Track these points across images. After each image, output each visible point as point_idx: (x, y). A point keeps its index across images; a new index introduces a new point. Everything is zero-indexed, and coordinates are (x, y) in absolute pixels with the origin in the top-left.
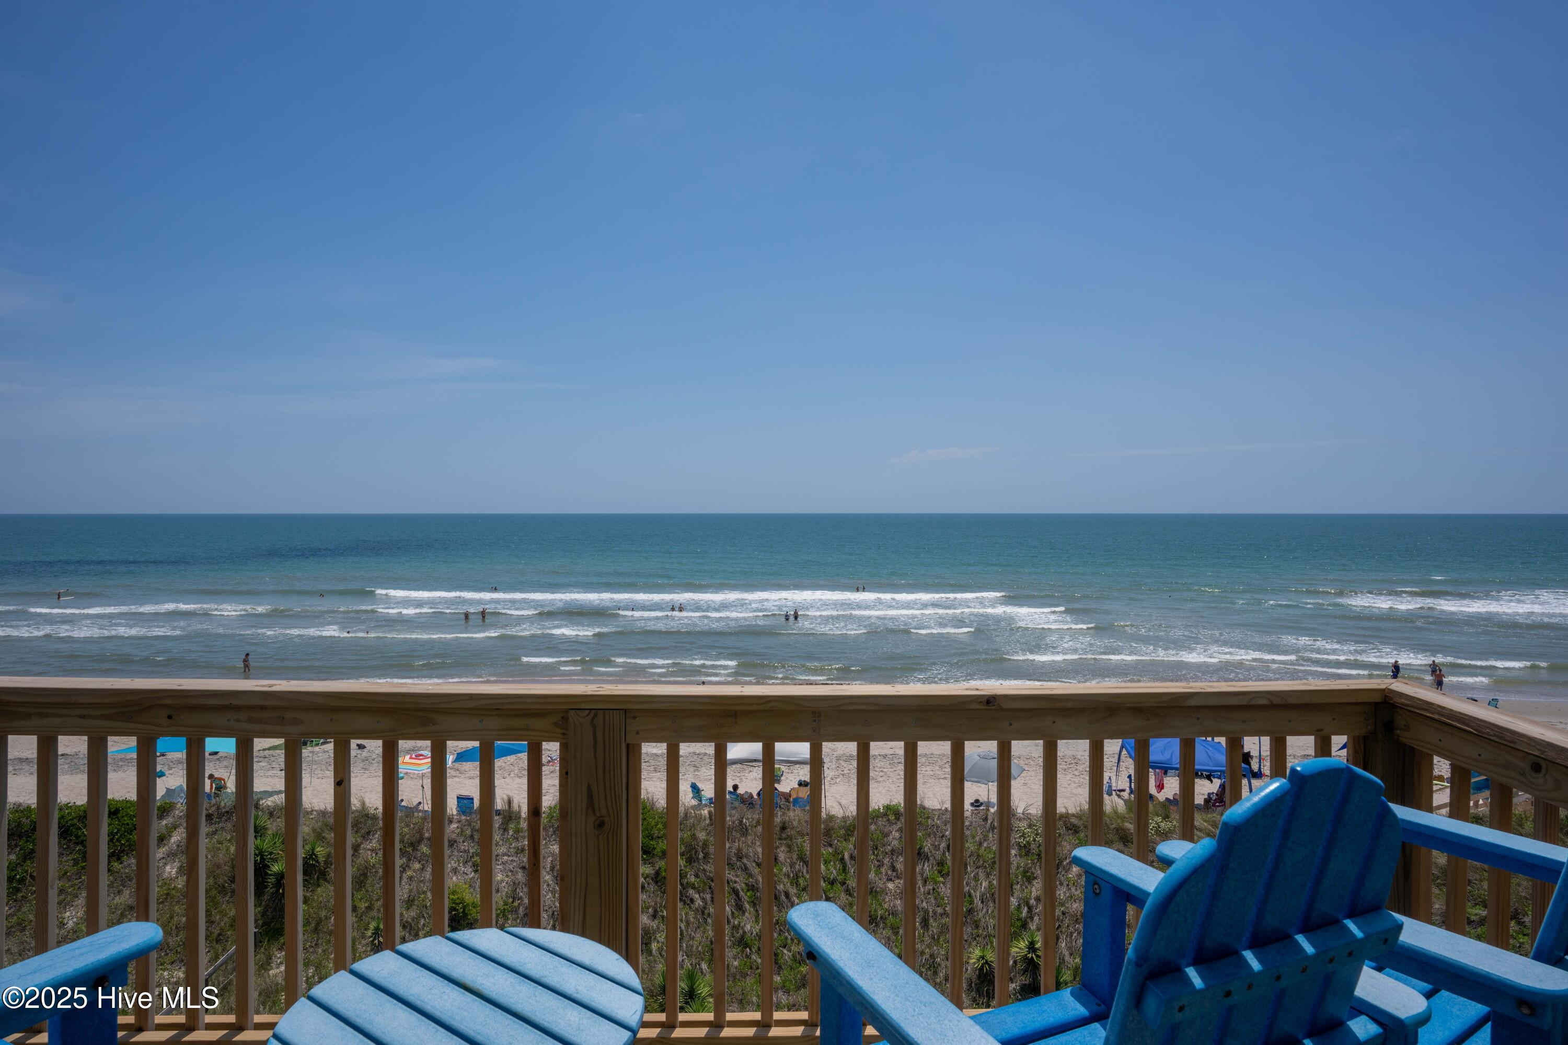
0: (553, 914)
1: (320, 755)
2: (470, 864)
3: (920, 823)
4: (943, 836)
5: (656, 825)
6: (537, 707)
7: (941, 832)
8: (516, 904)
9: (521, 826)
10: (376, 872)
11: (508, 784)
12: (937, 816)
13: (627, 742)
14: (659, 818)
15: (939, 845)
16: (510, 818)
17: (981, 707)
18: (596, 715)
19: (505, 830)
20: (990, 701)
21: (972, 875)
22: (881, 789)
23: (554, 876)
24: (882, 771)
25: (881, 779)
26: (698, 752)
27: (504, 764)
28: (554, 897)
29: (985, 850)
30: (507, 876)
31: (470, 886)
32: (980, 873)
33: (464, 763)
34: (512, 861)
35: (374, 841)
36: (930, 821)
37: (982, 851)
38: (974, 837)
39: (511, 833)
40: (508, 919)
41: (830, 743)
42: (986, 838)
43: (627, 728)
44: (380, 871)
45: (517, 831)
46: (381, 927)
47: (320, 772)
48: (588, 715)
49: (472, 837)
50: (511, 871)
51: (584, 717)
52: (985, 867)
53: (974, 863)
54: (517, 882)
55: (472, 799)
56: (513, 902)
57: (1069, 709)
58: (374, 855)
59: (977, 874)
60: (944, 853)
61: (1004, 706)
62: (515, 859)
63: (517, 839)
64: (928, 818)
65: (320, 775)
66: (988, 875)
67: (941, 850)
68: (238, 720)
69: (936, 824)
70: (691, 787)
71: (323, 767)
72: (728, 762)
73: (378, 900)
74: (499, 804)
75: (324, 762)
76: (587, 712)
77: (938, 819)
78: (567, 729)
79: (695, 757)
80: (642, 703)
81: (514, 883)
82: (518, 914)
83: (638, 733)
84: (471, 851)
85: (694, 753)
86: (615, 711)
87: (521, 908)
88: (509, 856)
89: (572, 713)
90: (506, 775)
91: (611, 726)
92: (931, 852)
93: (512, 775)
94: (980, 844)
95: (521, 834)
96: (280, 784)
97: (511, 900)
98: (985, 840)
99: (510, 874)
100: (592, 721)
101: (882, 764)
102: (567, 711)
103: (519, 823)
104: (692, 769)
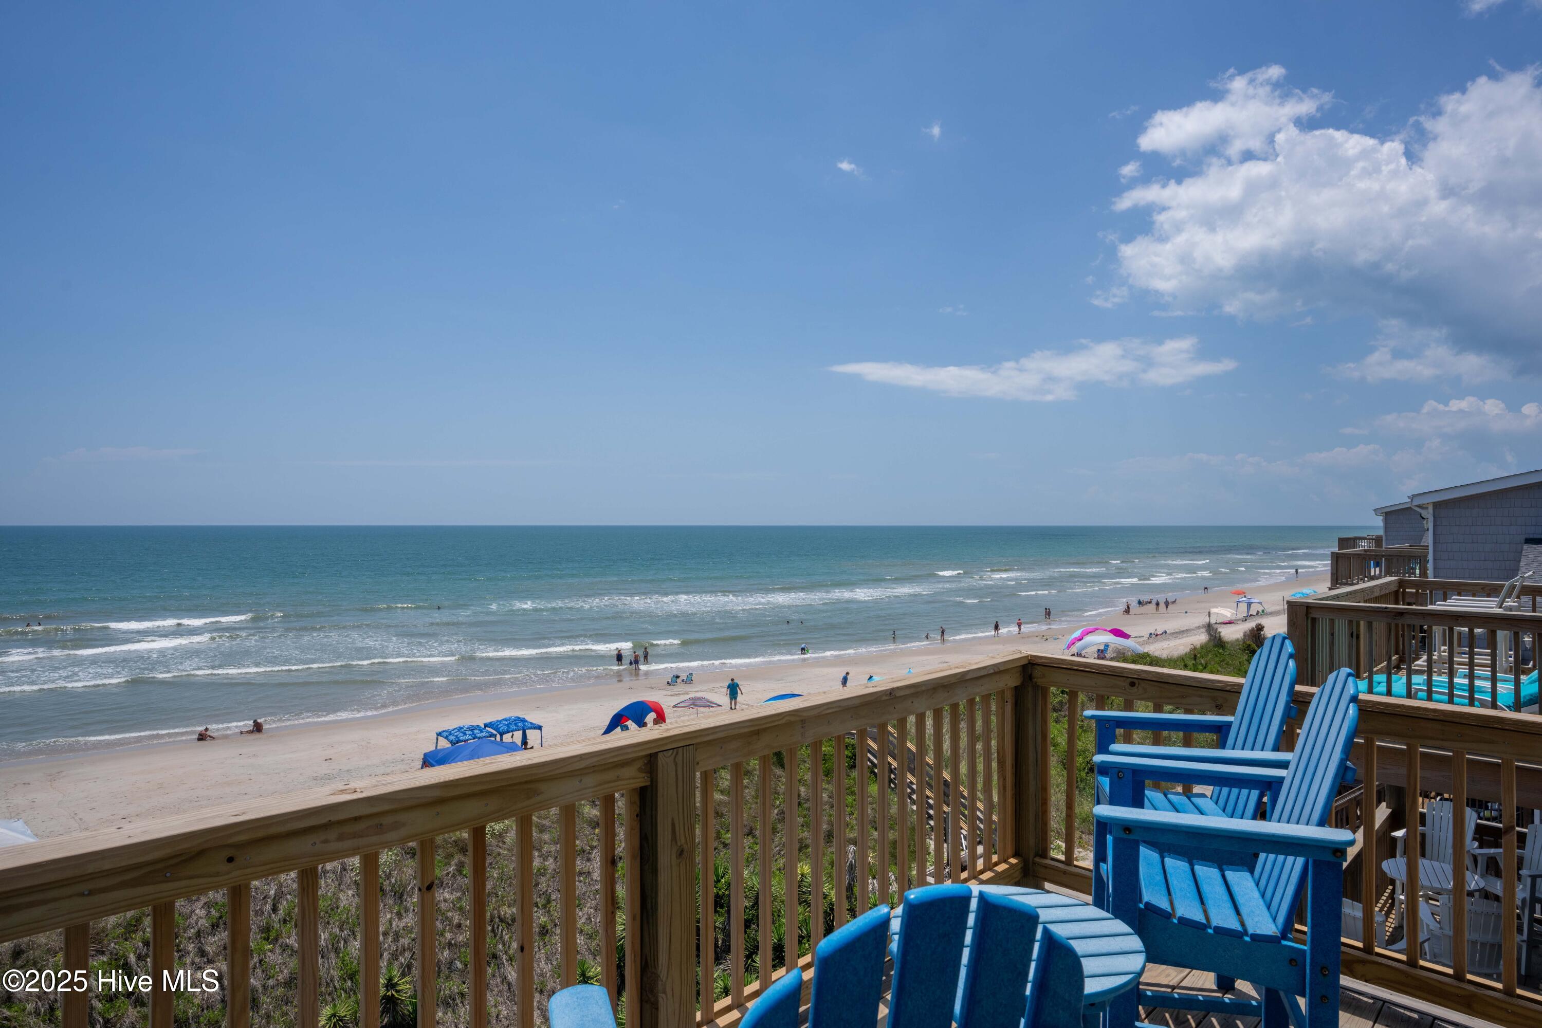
17: (887, 698)
68: (326, 841)
100: (675, 759)
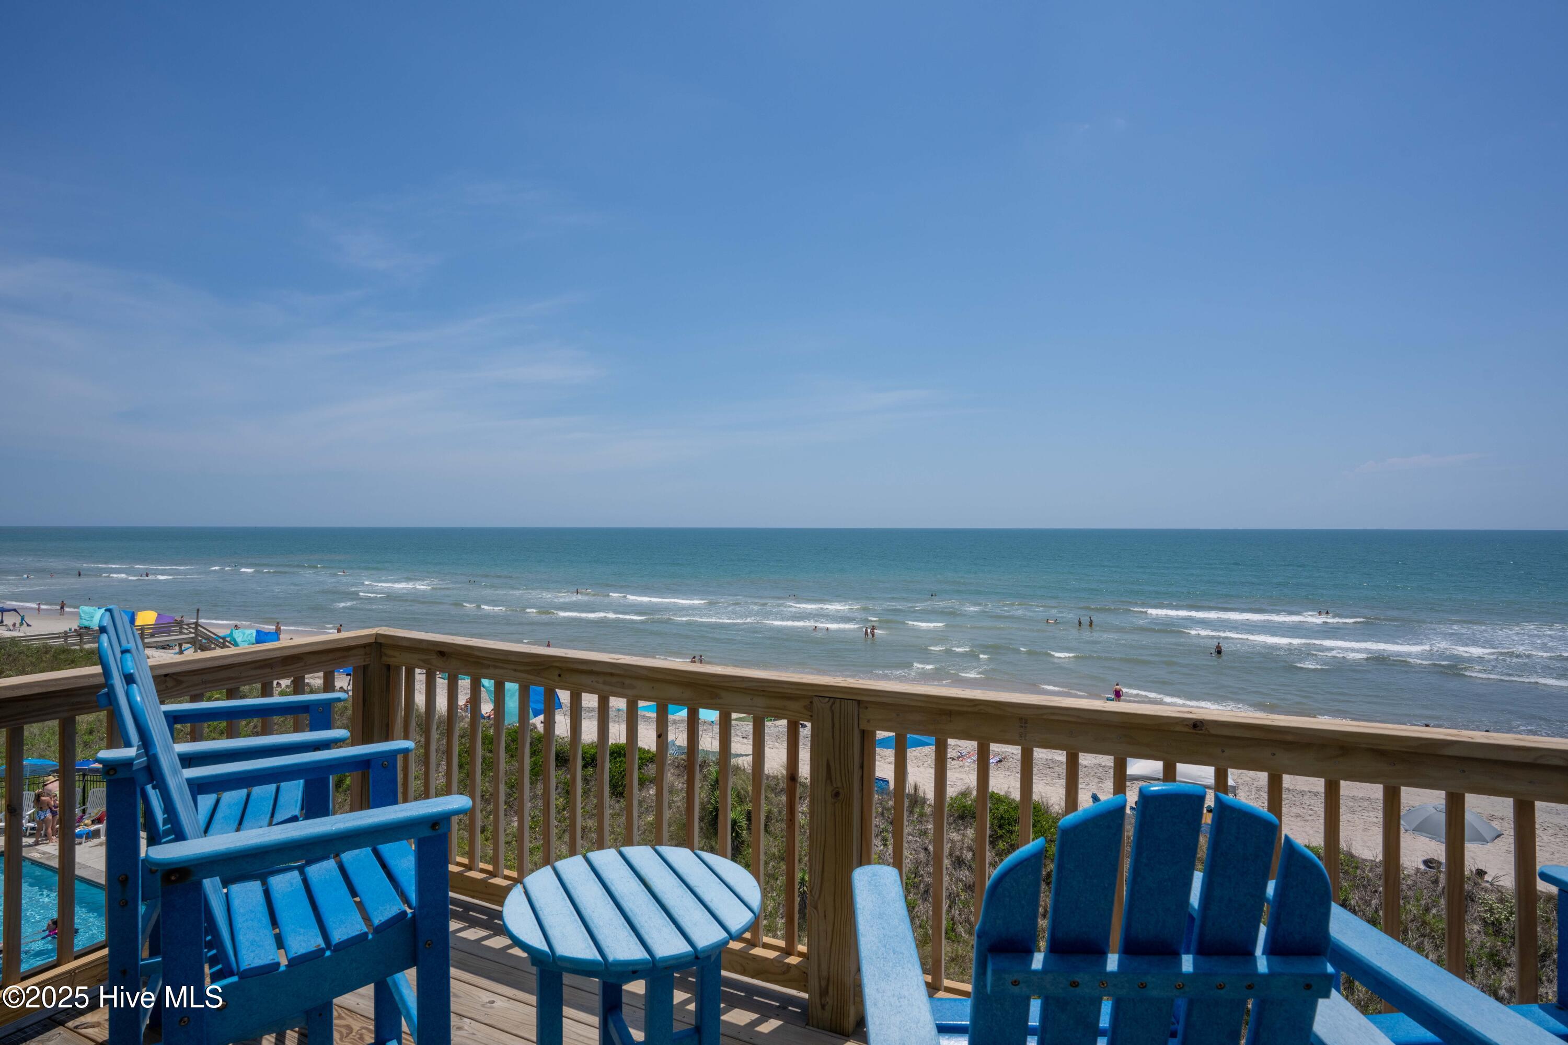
0: (950, 895)
1: (772, 729)
2: (880, 838)
3: (1347, 872)
4: (1376, 891)
5: (1050, 829)
6: (789, 691)
7: (1374, 886)
8: (917, 880)
9: (925, 811)
10: (805, 832)
11: (921, 773)
12: (1368, 868)
13: (862, 727)
14: (1053, 822)
15: (1370, 901)
16: (916, 802)
17: (1186, 730)
18: (834, 703)
19: (911, 812)
20: (1197, 725)
21: (1415, 943)
22: (1308, 829)
23: (952, 861)
24: (1311, 810)
25: (1310, 818)
26: (1103, 764)
27: (919, 754)
28: (951, 880)
29: (1434, 918)
30: (911, 854)
31: (879, 857)
32: (1426, 943)
33: (885, 749)
34: (916, 841)
35: (804, 806)
36: (1358, 872)
37: (1429, 917)
38: (1418, 900)
39: (916, 816)
40: (910, 892)
41: (1251, 772)
42: (1435, 904)
43: (860, 716)
44: (808, 831)
45: (922, 815)
46: (807, 878)
47: (771, 743)
48: (828, 701)
49: (882, 814)
50: (915, 850)
51: (825, 703)
52: (1433, 937)
53: (1418, 929)
54: (919, 861)
55: (888, 782)
56: (915, 877)
57: (1291, 743)
58: (804, 817)
59: (1422, 942)
60: (1376, 911)
61: (1213, 732)
62: (918, 840)
63: (921, 822)
64: (1357, 868)
65: (771, 746)
66: (1437, 947)
67: (1373, 906)
68: (597, 682)
69: (1368, 876)
70: (1092, 797)
71: (774, 739)
72: (1127, 778)
73: (805, 855)
74: (909, 789)
75: (775, 735)
76: (827, 699)
77: (1371, 870)
78: (812, 712)
79: (1101, 769)
80: (870, 696)
81: (917, 861)
82: (918, 889)
83: (868, 721)
84: (882, 827)
85: (1100, 765)
86: (849, 701)
87: (922, 884)
88: (913, 836)
89: (816, 699)
90: (920, 764)
91: (846, 713)
92: (1359, 906)
93: (925, 765)
94: (1427, 910)
95: (924, 819)
96: (749, 750)
97: (913, 876)
98: (1435, 906)
99: (914, 852)
100: (831, 707)
101: (1312, 801)
102: (811, 697)
103: (923, 808)
104: (1096, 780)
